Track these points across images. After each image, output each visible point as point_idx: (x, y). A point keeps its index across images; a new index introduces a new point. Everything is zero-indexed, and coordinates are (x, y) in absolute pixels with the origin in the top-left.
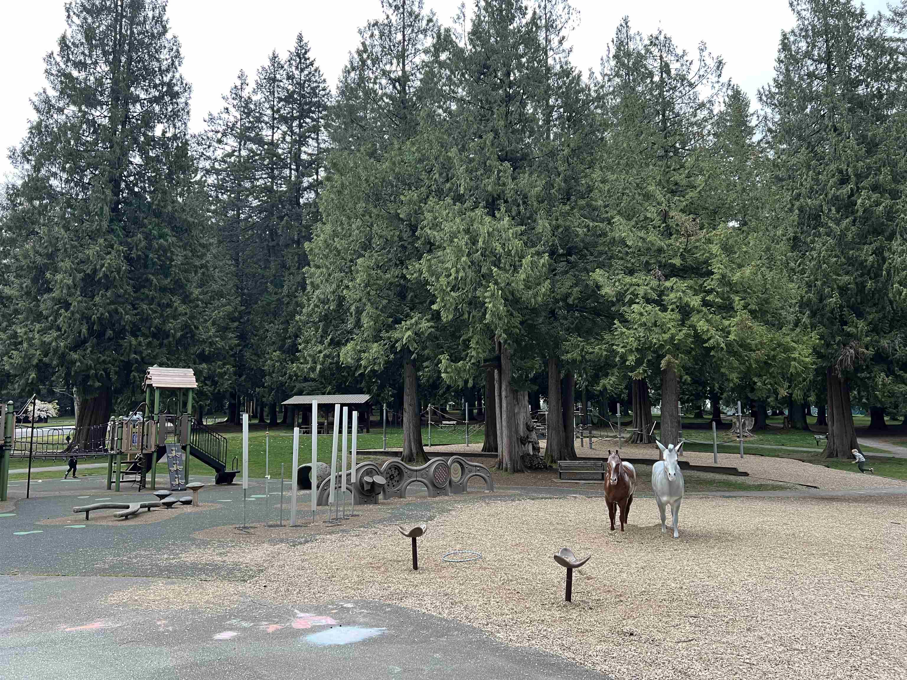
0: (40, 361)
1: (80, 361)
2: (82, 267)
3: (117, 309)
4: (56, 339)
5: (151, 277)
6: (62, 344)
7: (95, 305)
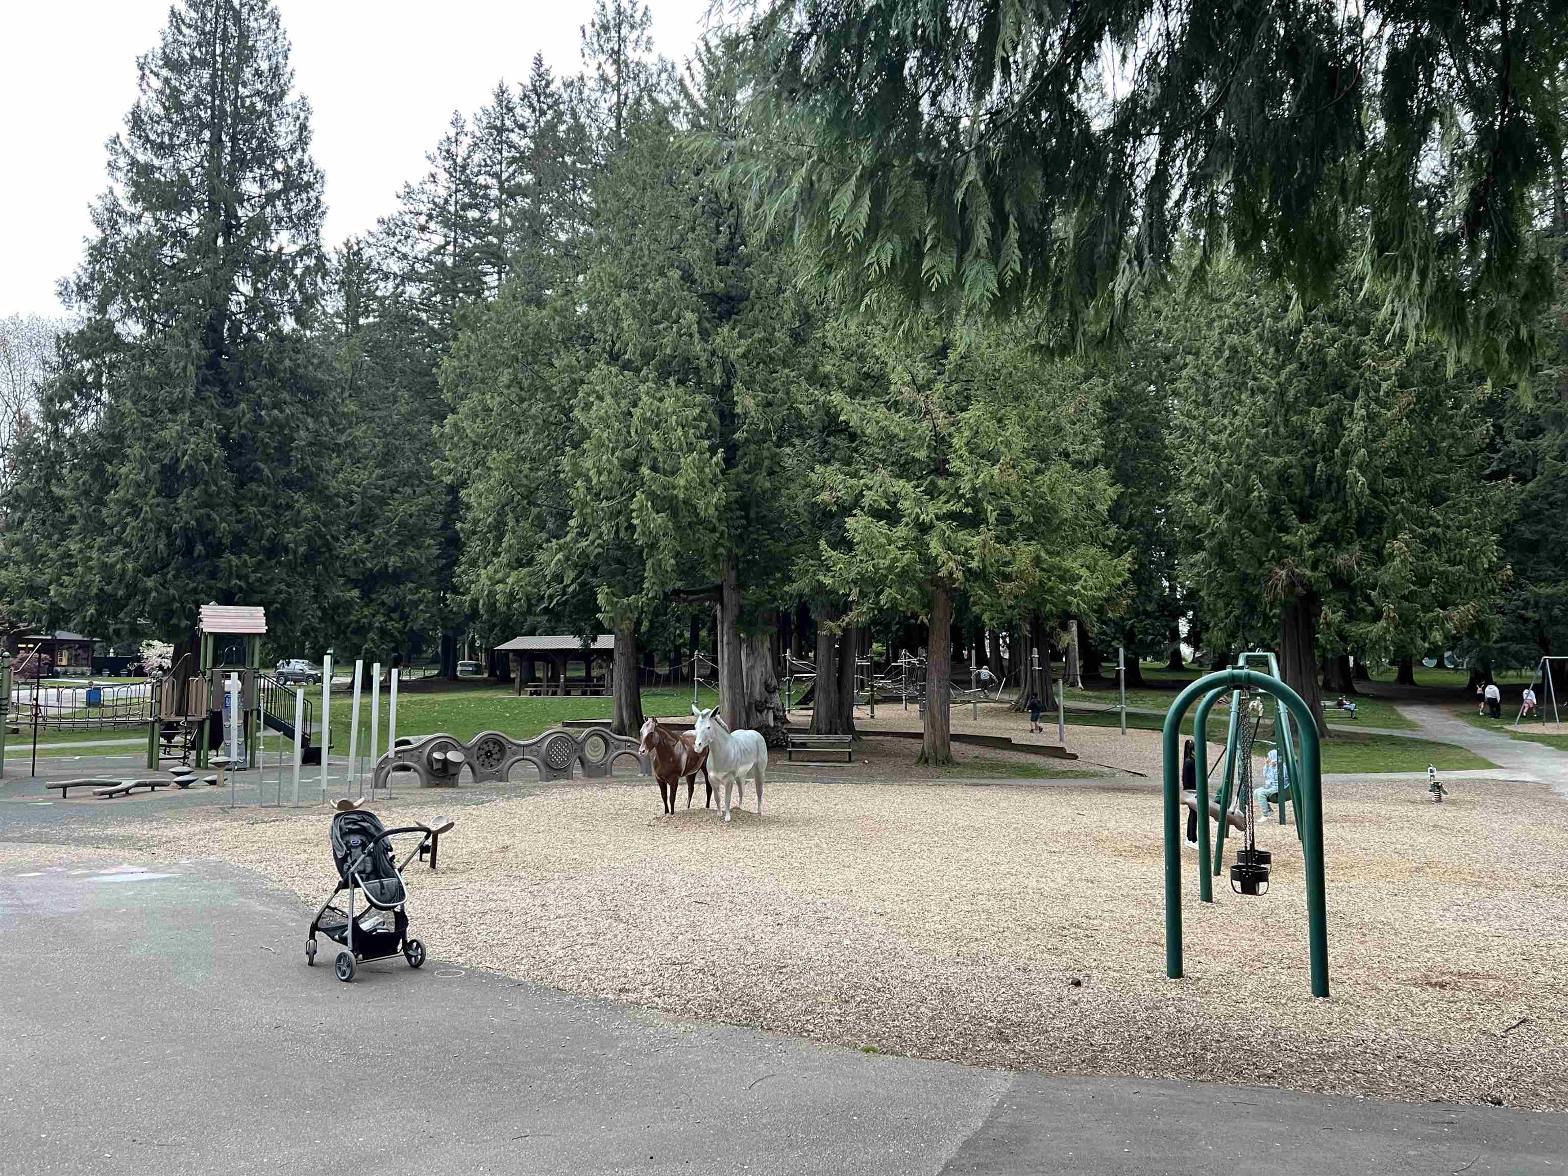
0: (101, 590)
1: (157, 591)
2: (159, 455)
3: (209, 516)
4: (123, 559)
5: (262, 466)
6: (130, 566)
7: (177, 509)
